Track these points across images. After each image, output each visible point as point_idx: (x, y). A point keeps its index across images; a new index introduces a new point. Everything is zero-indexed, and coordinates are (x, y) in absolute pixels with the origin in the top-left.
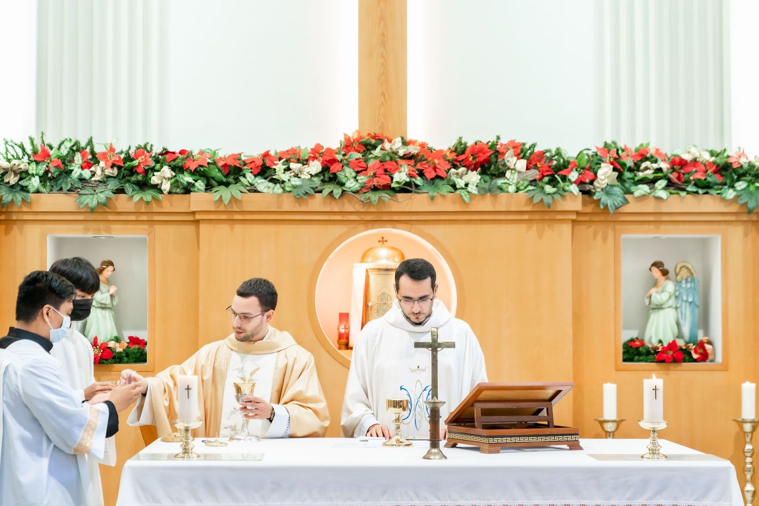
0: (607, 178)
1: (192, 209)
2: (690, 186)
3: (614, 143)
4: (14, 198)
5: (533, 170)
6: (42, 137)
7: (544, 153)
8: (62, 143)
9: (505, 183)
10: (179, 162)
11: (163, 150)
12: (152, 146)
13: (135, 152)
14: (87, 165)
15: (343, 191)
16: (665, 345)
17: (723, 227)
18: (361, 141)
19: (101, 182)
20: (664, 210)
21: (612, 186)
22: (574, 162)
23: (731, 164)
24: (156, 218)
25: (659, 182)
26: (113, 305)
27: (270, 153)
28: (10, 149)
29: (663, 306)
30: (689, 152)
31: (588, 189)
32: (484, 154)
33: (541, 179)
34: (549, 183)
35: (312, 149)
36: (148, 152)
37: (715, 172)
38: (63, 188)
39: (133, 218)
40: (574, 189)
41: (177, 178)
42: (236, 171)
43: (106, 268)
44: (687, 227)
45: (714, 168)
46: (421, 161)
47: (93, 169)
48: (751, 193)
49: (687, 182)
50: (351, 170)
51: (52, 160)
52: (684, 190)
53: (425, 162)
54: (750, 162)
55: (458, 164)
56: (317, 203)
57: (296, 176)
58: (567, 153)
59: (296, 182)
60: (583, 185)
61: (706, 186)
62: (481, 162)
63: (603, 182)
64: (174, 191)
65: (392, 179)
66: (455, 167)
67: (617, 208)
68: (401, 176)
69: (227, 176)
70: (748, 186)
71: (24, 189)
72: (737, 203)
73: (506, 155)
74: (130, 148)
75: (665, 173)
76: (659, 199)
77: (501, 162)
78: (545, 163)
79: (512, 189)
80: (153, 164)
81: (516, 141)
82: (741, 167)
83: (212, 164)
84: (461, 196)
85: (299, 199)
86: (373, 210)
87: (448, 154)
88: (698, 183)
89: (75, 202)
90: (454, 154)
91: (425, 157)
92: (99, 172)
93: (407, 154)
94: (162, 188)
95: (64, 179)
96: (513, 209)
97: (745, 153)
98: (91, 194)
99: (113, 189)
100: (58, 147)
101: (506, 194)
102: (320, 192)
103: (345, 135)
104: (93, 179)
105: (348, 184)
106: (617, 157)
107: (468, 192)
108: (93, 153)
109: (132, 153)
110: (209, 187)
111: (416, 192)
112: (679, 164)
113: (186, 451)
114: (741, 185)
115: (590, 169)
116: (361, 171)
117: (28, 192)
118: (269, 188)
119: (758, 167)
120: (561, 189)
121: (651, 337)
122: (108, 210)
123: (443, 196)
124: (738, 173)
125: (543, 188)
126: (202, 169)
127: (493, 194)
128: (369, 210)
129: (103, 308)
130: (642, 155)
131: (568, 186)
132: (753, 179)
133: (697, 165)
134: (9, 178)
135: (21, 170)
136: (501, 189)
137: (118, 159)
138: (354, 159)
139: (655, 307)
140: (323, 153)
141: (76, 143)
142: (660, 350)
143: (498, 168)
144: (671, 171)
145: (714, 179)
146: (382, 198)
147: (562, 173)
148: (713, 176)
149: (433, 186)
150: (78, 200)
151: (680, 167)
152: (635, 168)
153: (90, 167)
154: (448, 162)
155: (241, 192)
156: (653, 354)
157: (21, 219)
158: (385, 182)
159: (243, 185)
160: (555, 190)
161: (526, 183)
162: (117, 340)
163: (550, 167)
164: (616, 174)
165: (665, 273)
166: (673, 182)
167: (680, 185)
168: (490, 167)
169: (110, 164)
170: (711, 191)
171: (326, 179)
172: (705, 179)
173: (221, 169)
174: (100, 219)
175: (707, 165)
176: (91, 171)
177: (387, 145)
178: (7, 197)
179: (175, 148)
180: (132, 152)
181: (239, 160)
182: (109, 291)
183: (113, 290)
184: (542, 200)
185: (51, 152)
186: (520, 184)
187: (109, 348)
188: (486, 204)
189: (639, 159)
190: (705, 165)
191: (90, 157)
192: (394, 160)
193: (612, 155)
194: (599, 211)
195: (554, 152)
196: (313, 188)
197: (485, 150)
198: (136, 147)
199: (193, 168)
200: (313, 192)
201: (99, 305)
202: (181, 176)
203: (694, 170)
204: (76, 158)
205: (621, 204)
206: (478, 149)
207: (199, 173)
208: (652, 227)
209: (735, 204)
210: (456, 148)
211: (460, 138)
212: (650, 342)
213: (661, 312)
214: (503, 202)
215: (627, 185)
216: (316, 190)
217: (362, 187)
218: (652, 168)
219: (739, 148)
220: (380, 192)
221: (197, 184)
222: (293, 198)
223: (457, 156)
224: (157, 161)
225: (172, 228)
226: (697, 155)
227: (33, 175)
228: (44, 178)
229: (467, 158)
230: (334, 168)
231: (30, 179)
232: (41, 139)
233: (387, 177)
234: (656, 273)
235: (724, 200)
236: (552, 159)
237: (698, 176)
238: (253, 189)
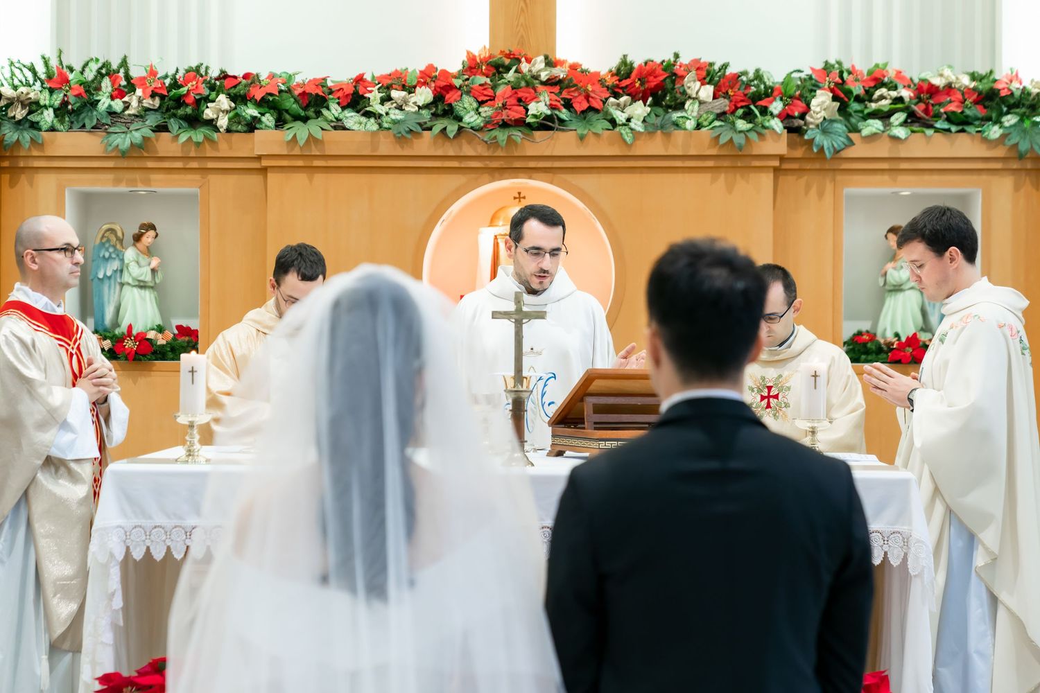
0: (825, 110)
1: (257, 152)
2: (940, 122)
3: (839, 63)
4: (20, 138)
5: (723, 99)
6: (60, 57)
7: (739, 76)
8: (86, 65)
9: (682, 117)
10: (241, 90)
11: (221, 74)
12: (207, 68)
13: (184, 76)
14: (118, 93)
15: (460, 128)
16: (903, 339)
17: (984, 177)
18: (491, 60)
19: (136, 116)
20: (903, 155)
21: (832, 121)
22: (779, 89)
23: (999, 90)
24: (210, 165)
25: (896, 116)
26: (155, 283)
27: (365, 77)
28: (17, 72)
29: (903, 287)
30: (941, 75)
31: (796, 124)
32: (655, 77)
33: (733, 112)
34: (744, 117)
35: (421, 72)
36: (202, 76)
37: (976, 102)
38: (86, 125)
39: (179, 164)
40: (777, 125)
41: (238, 110)
42: (318, 102)
43: (145, 233)
44: (936, 178)
45: (975, 96)
46: (568, 87)
47: (126, 99)
48: (1025, 131)
49: (937, 116)
50: (471, 99)
51: (72, 86)
52: (931, 126)
53: (573, 89)
54: (1024, 88)
55: (621, 92)
56: (425, 144)
57: (400, 108)
58: (772, 76)
59: (396, 115)
60: (790, 120)
61: (962, 122)
62: (651, 89)
63: (819, 116)
64: (234, 128)
65: (527, 110)
66: (616, 96)
67: (837, 152)
68: (538, 108)
69: (305, 108)
70: (1021, 120)
71: (35, 126)
72: (1004, 145)
73: (686, 79)
74: (177, 71)
75: (907, 104)
76: (895, 139)
77: (679, 88)
78: (739, 90)
79: (690, 125)
80: (206, 92)
81: (702, 61)
82: (1012, 94)
83: (286, 92)
84: (621, 134)
85: (400, 139)
86: (501, 154)
87: (608, 78)
88: (953, 118)
89: (101, 143)
90: (616, 78)
91: (575, 81)
92: (134, 103)
93: (552, 79)
94: (218, 124)
95: (88, 111)
96: (693, 152)
97: (1020, 76)
98: (124, 132)
99: (152, 126)
100: (80, 69)
101: (683, 131)
102: (430, 129)
103: (468, 53)
104: (127, 112)
105: (467, 119)
106: (840, 81)
107: (631, 129)
108: (128, 77)
109: (180, 77)
110: (280, 123)
111: (560, 130)
112: (927, 92)
113: (190, 453)
114: (1010, 120)
115: (800, 98)
116: (487, 101)
117: (40, 129)
118: (361, 123)
119: (1034, 94)
120: (760, 125)
121: (885, 330)
122: (146, 155)
123: (596, 135)
124: (1007, 104)
125: (733, 124)
126: (271, 99)
127: (664, 131)
128: (496, 154)
129: (141, 287)
130: (876, 79)
131: (769, 121)
132: (1028, 112)
133: (951, 93)
134: (15, 111)
135: (30, 101)
136: (676, 125)
137: (160, 86)
138: (478, 85)
139: (892, 288)
140: (436, 77)
141: (106, 64)
142: (895, 347)
143: (675, 97)
144: (916, 100)
145: (974, 111)
146: (512, 137)
147: (762, 103)
148: (973, 108)
149: (585, 122)
150: (106, 141)
151: (928, 96)
152: (866, 98)
153: (122, 97)
154: (605, 88)
155: (323, 129)
156: (887, 353)
157: (30, 166)
158: (518, 116)
159: (326, 120)
160: (750, 126)
161: (712, 117)
162: (160, 329)
163: (745, 95)
164: (837, 104)
166: (918, 115)
167: (928, 120)
168: (665, 96)
169: (149, 91)
170: (968, 128)
171: (439, 112)
172: (962, 112)
173: (298, 98)
174: (136, 166)
175: (967, 92)
176: (124, 102)
177: (525, 67)
178: (11, 135)
179: (237, 70)
180: (180, 75)
181: (323, 86)
182: (149, 264)
183: (155, 262)
184: (731, 140)
185: (71, 76)
186: (702, 119)
187: (148, 339)
188: (655, 146)
189: (872, 84)
190: (963, 94)
191: (124, 83)
192: (531, 86)
193: (833, 79)
194: (812, 156)
195: (751, 75)
196: (420, 124)
197: (657, 72)
198: (186, 70)
199: (258, 97)
200: (419, 129)
201: (137, 283)
202: (243, 107)
203: (948, 99)
204: (103, 85)
205: (843, 146)
206: (648, 71)
207: (266, 103)
208: (886, 177)
209: (1001, 146)
210: (619, 70)
211: (624, 56)
212: (884, 336)
213: (900, 296)
214: (679, 144)
215: (853, 120)
216: (425, 126)
217: (487, 123)
218: (889, 97)
219: (1011, 69)
220: (511, 129)
221: (264, 119)
222: (392, 137)
223: (620, 81)
224: (212, 88)
225: (232, 179)
226: (953, 78)
227: (45, 107)
228: (61, 111)
229: (633, 83)
230: (450, 97)
231: (42, 113)
232: (58, 59)
233: (521, 109)
234: (894, 241)
235: (986, 140)
236: (748, 86)
237: (952, 108)
238: (339, 126)
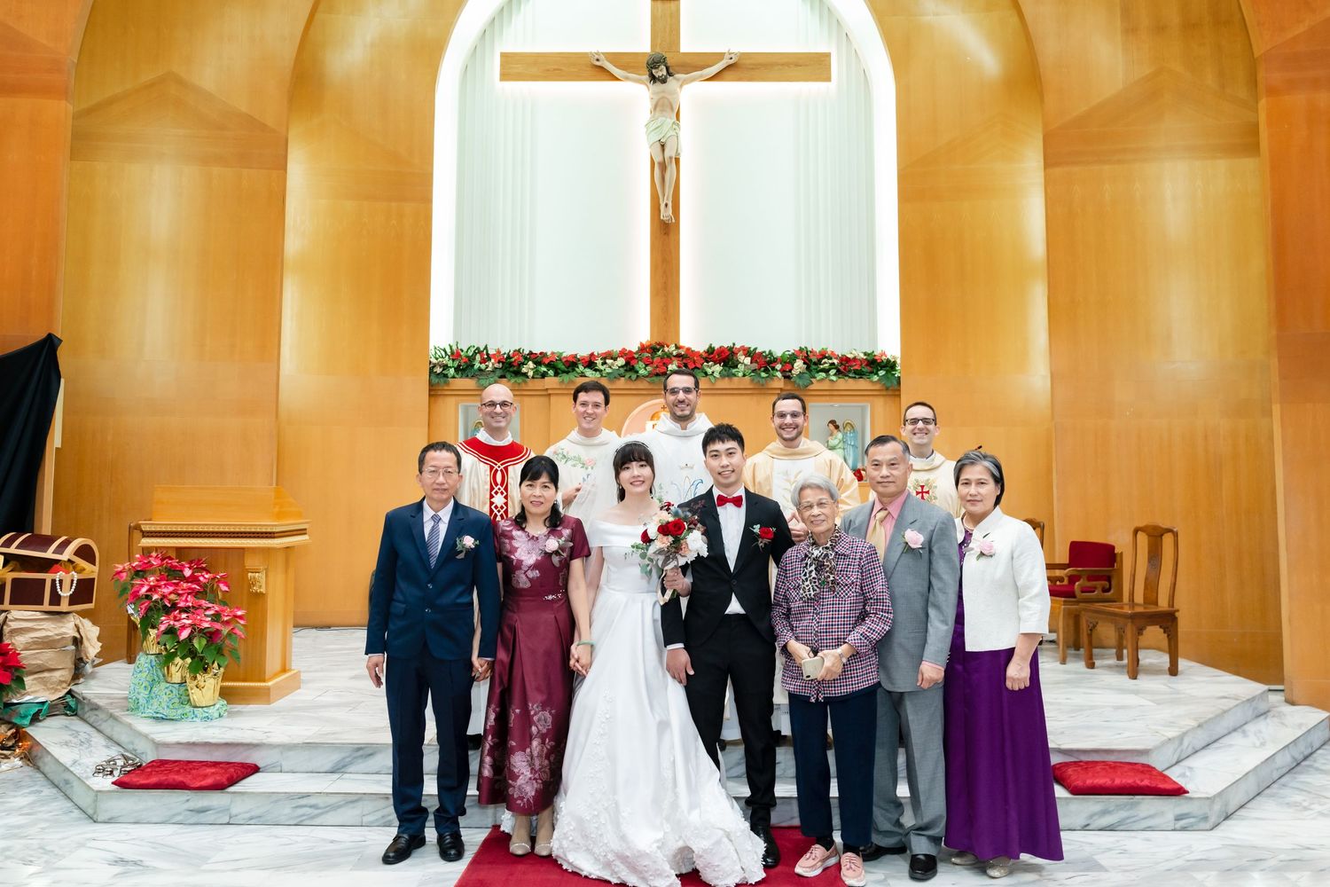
0: (800, 368)
1: (546, 387)
2: (851, 374)
3: (806, 349)
4: (439, 381)
5: (755, 363)
6: (457, 345)
7: (762, 353)
8: (469, 349)
9: (737, 371)
10: (539, 359)
11: (529, 353)
12: (523, 351)
13: (513, 354)
14: (484, 361)
15: (638, 376)
17: (871, 398)
18: (651, 347)
19: (492, 371)
20: (835, 389)
21: (803, 373)
22: (780, 359)
23: (877, 360)
24: (526, 393)
25: (832, 371)
27: (594, 354)
28: (438, 352)
29: (836, 447)
30: (851, 354)
31: (788, 375)
32: (725, 354)
33: (759, 369)
34: (764, 371)
35: (620, 352)
36: (521, 354)
37: (867, 365)
38: (469, 375)
40: (779, 374)
41: (537, 369)
42: (573, 365)
44: (850, 398)
45: (866, 363)
46: (686, 358)
48: (888, 377)
49: (850, 371)
50: (642, 363)
51: (463, 358)
53: (688, 359)
54: (888, 359)
55: (709, 360)
56: (622, 383)
57: (610, 367)
58: (776, 354)
59: (609, 370)
60: (785, 373)
61: (860, 374)
62: (723, 359)
63: (797, 371)
64: (535, 377)
66: (708, 362)
67: (806, 387)
69: (569, 366)
70: (887, 373)
71: (446, 376)
72: (880, 384)
73: (738, 355)
75: (836, 366)
76: (832, 381)
77: (735, 359)
78: (762, 359)
79: (740, 374)
80: (523, 360)
81: (745, 347)
82: (883, 361)
83: (559, 361)
84: (711, 379)
85: (611, 380)
87: (704, 354)
88: (856, 372)
89: (474, 383)
90: (707, 354)
91: (689, 356)
92: (491, 365)
93: (679, 355)
94: (528, 375)
95: (469, 369)
96: (742, 387)
97: (886, 353)
98: (486, 378)
99: (498, 375)
100: (466, 351)
101: (737, 378)
102: (624, 377)
103: (641, 343)
104: (487, 370)
105: (640, 372)
106: (807, 356)
107: (714, 377)
108: (488, 354)
109: (511, 355)
110: (556, 374)
112: (845, 360)
114: (882, 373)
115: (789, 363)
116: (649, 364)
117: (448, 377)
119: (892, 362)
120: (772, 375)
124: (880, 366)
125: (760, 374)
126: (552, 363)
127: (729, 378)
128: (654, 388)
130: (823, 356)
131: (775, 373)
132: (890, 369)
133: (856, 361)
134: (437, 369)
135: (444, 365)
136: (734, 375)
137: (502, 358)
138: (645, 357)
139: (831, 448)
140: (626, 354)
141: (478, 349)
143: (733, 363)
144: (840, 364)
145: (866, 369)
147: (772, 365)
150: (477, 383)
151: (846, 363)
152: (818, 363)
153: (485, 363)
154: (702, 359)
155: (576, 376)
157: (443, 393)
159: (577, 372)
160: (767, 375)
161: (750, 371)
163: (765, 362)
164: (806, 366)
165: (837, 427)
166: (841, 371)
167: (845, 373)
168: (729, 362)
169: (497, 361)
170: (863, 377)
171: (628, 369)
172: (861, 370)
173: (565, 363)
175: (862, 361)
176: (486, 365)
177: (666, 349)
178: (435, 380)
179: (537, 351)
180: (512, 352)
181: (575, 358)
184: (759, 381)
185: (462, 354)
186: (746, 372)
188: (725, 383)
189: (821, 357)
191: (486, 356)
192: (669, 357)
193: (803, 355)
195: (767, 353)
196: (619, 374)
197: (725, 352)
198: (514, 351)
199: (546, 363)
200: (619, 377)
202: (540, 367)
203: (854, 364)
204: (477, 358)
205: (809, 384)
206: (722, 350)
207: (551, 365)
208: (828, 398)
209: (878, 384)
210: (708, 351)
211: (711, 345)
213: (835, 451)
214: (735, 382)
215: (813, 373)
216: (622, 375)
217: (649, 374)
218: (828, 363)
221: (549, 372)
223: (709, 355)
224: (526, 358)
225: (535, 399)
226: (856, 355)
227: (451, 367)
228: (457, 370)
229: (715, 356)
230: (632, 363)
231: (449, 370)
234: (831, 426)
235: (872, 382)
236: (766, 357)
237: (856, 367)
238: (583, 375)
